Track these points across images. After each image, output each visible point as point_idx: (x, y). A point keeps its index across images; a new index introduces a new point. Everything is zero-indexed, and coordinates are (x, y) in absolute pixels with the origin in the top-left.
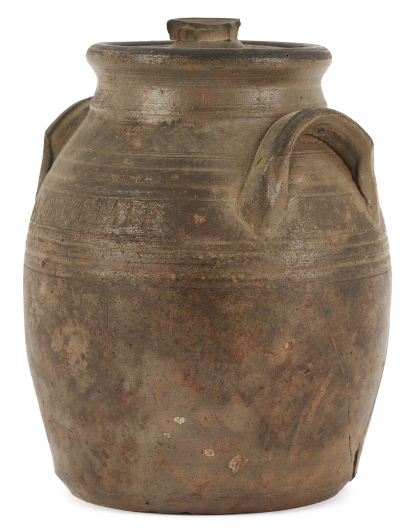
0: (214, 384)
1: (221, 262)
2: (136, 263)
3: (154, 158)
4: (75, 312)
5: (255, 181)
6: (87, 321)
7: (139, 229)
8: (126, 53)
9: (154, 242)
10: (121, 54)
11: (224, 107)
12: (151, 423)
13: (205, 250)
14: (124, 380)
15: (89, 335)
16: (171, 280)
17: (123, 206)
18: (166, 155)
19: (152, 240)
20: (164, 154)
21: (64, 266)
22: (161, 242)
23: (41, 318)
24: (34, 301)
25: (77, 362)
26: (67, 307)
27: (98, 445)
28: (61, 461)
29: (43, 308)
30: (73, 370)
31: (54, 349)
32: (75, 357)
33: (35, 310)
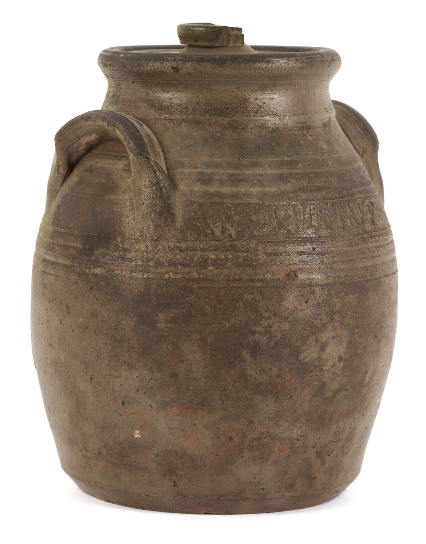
3: (344, 158)
4: (337, 317)
7: (370, 225)
9: (381, 235)
14: (367, 372)
15: (348, 336)
17: (353, 206)
19: (379, 234)
20: (345, 153)
23: (283, 332)
24: (269, 318)
25: (333, 366)
26: (327, 314)
27: (326, 445)
28: (255, 478)
29: (289, 322)
30: (326, 375)
31: (304, 359)
32: (331, 362)
33: (270, 326)
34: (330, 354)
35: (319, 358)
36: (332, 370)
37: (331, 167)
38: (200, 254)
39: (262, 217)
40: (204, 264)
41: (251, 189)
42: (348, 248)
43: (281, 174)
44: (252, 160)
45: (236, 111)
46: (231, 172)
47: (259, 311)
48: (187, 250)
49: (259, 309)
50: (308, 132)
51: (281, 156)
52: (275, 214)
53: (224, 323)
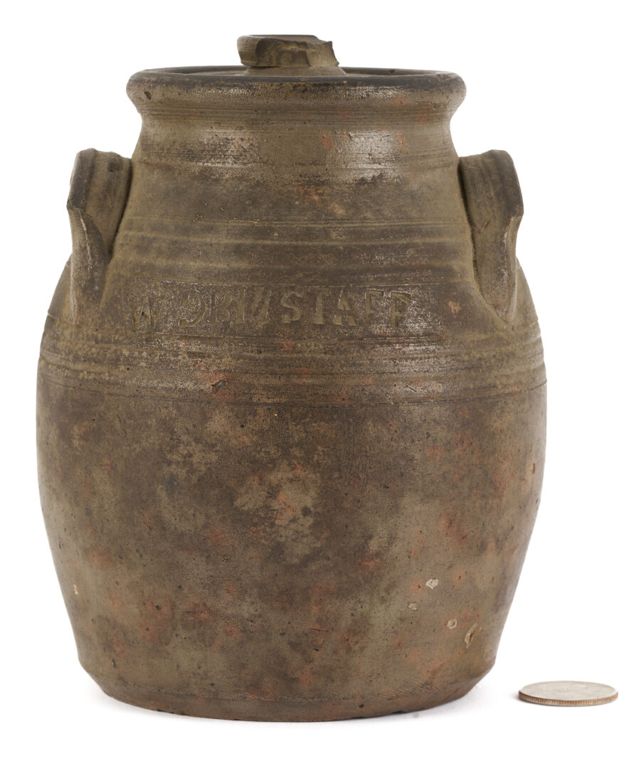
0: (477, 528)
1: (485, 363)
2: (392, 373)
3: (374, 229)
4: (296, 452)
5: (493, 251)
6: (317, 461)
7: (387, 327)
8: (304, 86)
9: (412, 343)
10: (295, 87)
11: (422, 154)
12: (397, 592)
13: (469, 348)
14: (370, 537)
15: (320, 481)
16: (438, 393)
17: (355, 297)
18: (386, 224)
19: (408, 340)
20: (384, 222)
21: (267, 388)
22: (419, 342)
23: (209, 466)
24: (188, 444)
25: (294, 520)
26: (277, 445)
27: (306, 635)
28: (199, 668)
29: (216, 451)
30: (283, 532)
31: (242, 507)
32: (289, 514)
33: (190, 455)
34: (285, 504)
35: (267, 507)
36: (293, 526)
37: (333, 240)
38: (114, 347)
39: (194, 303)
40: (115, 362)
41: (192, 263)
42: (323, 355)
43: (239, 244)
44: (208, 223)
45: (212, 155)
46: (176, 238)
47: (175, 432)
48: (102, 341)
49: (175, 430)
50: (316, 190)
51: (252, 220)
52: (213, 299)
53: (135, 446)
